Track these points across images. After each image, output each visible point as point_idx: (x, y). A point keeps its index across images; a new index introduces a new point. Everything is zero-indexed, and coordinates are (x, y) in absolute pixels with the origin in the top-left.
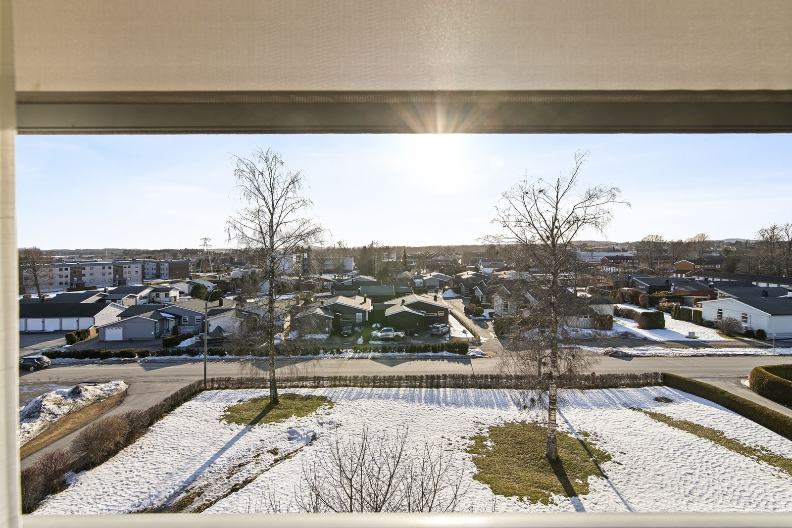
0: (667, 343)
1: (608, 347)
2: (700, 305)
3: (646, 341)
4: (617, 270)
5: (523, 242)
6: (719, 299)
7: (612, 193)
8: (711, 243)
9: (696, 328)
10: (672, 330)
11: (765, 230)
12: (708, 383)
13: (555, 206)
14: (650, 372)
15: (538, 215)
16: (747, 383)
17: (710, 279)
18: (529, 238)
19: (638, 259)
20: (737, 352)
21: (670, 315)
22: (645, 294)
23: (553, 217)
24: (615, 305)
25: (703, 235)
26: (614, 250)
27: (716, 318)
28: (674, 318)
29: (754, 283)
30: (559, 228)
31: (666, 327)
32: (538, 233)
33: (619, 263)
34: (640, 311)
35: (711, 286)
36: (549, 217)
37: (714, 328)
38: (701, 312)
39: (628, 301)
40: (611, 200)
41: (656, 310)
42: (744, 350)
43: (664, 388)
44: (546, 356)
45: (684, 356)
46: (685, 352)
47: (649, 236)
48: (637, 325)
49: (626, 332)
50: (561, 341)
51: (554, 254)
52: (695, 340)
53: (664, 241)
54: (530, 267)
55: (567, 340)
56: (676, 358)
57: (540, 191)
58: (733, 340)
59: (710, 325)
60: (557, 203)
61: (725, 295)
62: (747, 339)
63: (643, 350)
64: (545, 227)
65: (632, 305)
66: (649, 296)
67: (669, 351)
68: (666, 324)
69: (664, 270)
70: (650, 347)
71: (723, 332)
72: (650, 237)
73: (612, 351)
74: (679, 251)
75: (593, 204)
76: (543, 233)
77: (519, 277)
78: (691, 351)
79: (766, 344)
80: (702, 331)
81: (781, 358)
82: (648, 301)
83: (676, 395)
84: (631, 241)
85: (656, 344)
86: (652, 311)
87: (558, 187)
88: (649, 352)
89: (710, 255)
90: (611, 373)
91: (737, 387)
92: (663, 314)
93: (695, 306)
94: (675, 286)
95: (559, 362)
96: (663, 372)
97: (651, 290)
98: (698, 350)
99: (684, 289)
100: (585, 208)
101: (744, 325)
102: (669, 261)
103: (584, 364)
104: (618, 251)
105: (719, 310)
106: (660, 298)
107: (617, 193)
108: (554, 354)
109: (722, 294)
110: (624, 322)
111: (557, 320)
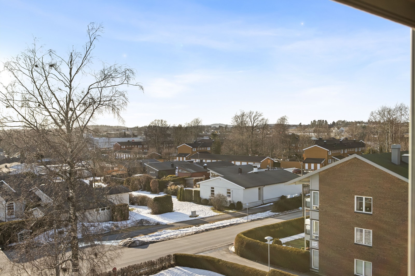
0: (176, 225)
1: (126, 239)
2: (198, 185)
3: (159, 226)
4: (129, 156)
5: (32, 126)
6: (212, 179)
7: (127, 75)
8: (203, 128)
9: (196, 207)
10: (178, 212)
11: (238, 117)
12: (208, 256)
13: (68, 85)
14: (164, 256)
15: (49, 94)
16: (233, 249)
17: (204, 161)
18: (40, 121)
19: (147, 144)
20: (225, 223)
21: (176, 197)
22: (156, 179)
23: (67, 97)
24: (129, 193)
25: (197, 121)
26: (125, 136)
27: (210, 195)
28: (180, 200)
29: (233, 162)
30: (74, 111)
31: (174, 209)
32: (51, 115)
33: (131, 149)
34: (152, 196)
35: (205, 167)
36: (62, 96)
37: (209, 205)
38: (199, 192)
39: (141, 188)
40: (126, 82)
41: (165, 194)
42: (229, 221)
43: (176, 268)
44: (66, 261)
45: (189, 235)
46: (190, 231)
47: (155, 120)
48: (150, 211)
49: (141, 220)
50: (81, 241)
51: (70, 141)
52: (197, 218)
53: (168, 126)
54: (42, 157)
55: (87, 238)
56: (183, 238)
57: (51, 66)
58: (222, 213)
59: (206, 202)
60: (71, 81)
61: (215, 174)
62: (231, 211)
63: (157, 235)
64: (57, 108)
65: (145, 192)
66: (158, 181)
67: (177, 232)
68: (174, 206)
69: (169, 154)
70: (163, 231)
71: (215, 208)
72: (157, 122)
73: (130, 241)
74: (180, 135)
75: (108, 85)
76: (56, 115)
77: (29, 169)
78: (194, 229)
79: (243, 213)
80: (201, 209)
81: (252, 223)
82: (158, 186)
83: (185, 272)
84: (140, 126)
85: (167, 227)
86: (162, 195)
87: (71, 62)
88: (162, 236)
89: (203, 138)
90: (131, 264)
91: (227, 254)
92: (172, 197)
93: (195, 187)
94: (179, 169)
95: (80, 264)
96: (174, 253)
97: (160, 175)
98: (199, 227)
99: (185, 172)
100: (100, 89)
101: (229, 199)
102: (172, 145)
103: (106, 260)
104: (128, 136)
105: (228, 190)
106: (167, 182)
107: (131, 75)
108: (75, 256)
109: (213, 173)
110: (139, 209)
111: (76, 217)
